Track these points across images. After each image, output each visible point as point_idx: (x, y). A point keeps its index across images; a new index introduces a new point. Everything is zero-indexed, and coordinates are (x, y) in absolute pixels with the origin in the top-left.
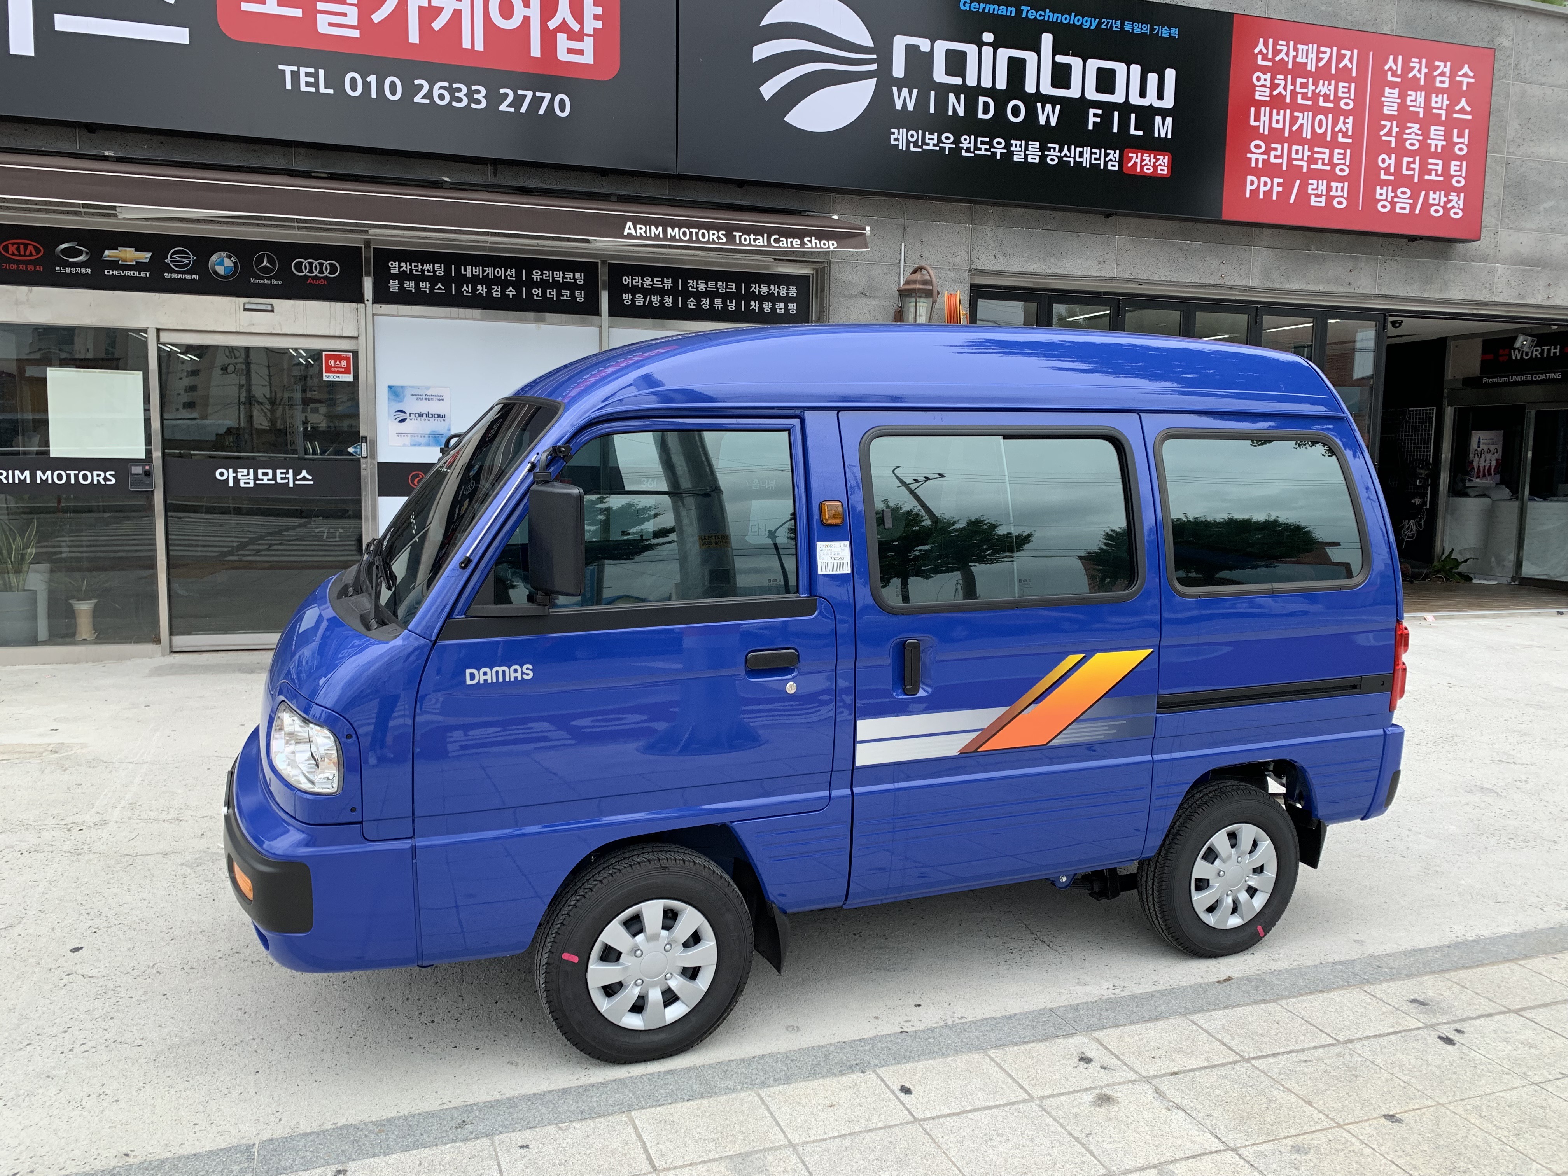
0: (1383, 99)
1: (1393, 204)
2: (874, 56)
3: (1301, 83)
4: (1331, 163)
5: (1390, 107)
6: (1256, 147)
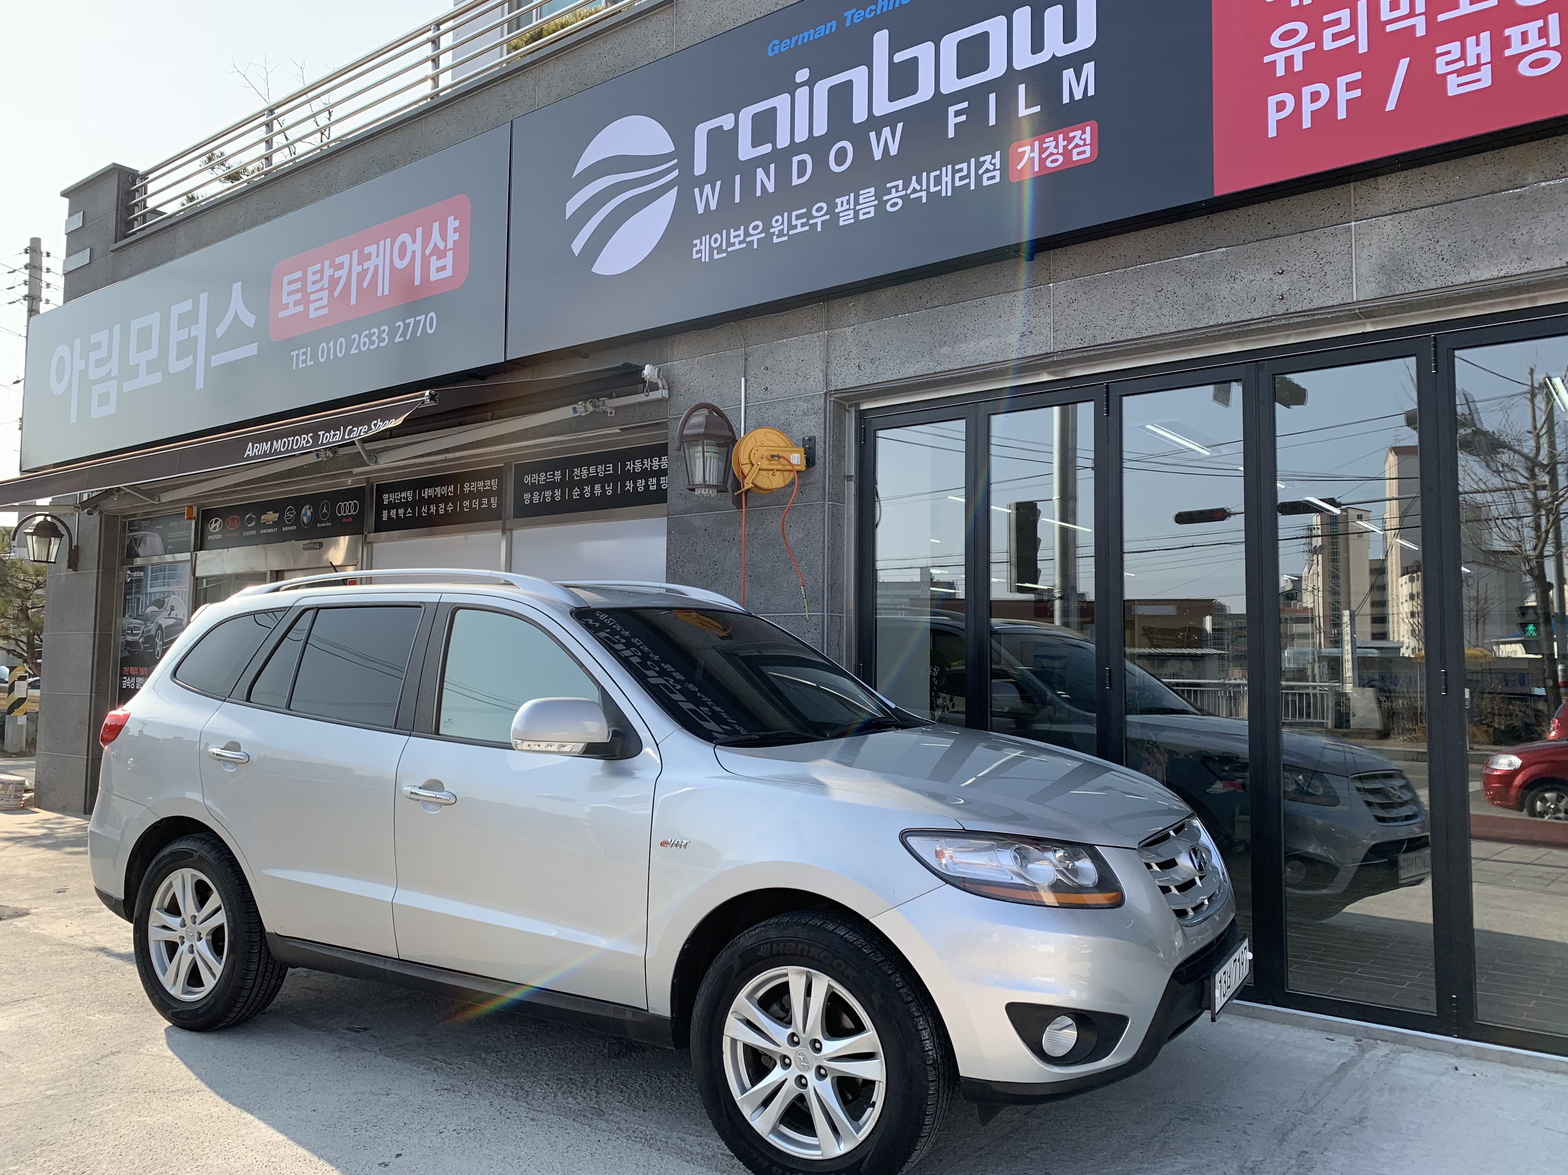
2: (676, 161)
6: (1284, 37)
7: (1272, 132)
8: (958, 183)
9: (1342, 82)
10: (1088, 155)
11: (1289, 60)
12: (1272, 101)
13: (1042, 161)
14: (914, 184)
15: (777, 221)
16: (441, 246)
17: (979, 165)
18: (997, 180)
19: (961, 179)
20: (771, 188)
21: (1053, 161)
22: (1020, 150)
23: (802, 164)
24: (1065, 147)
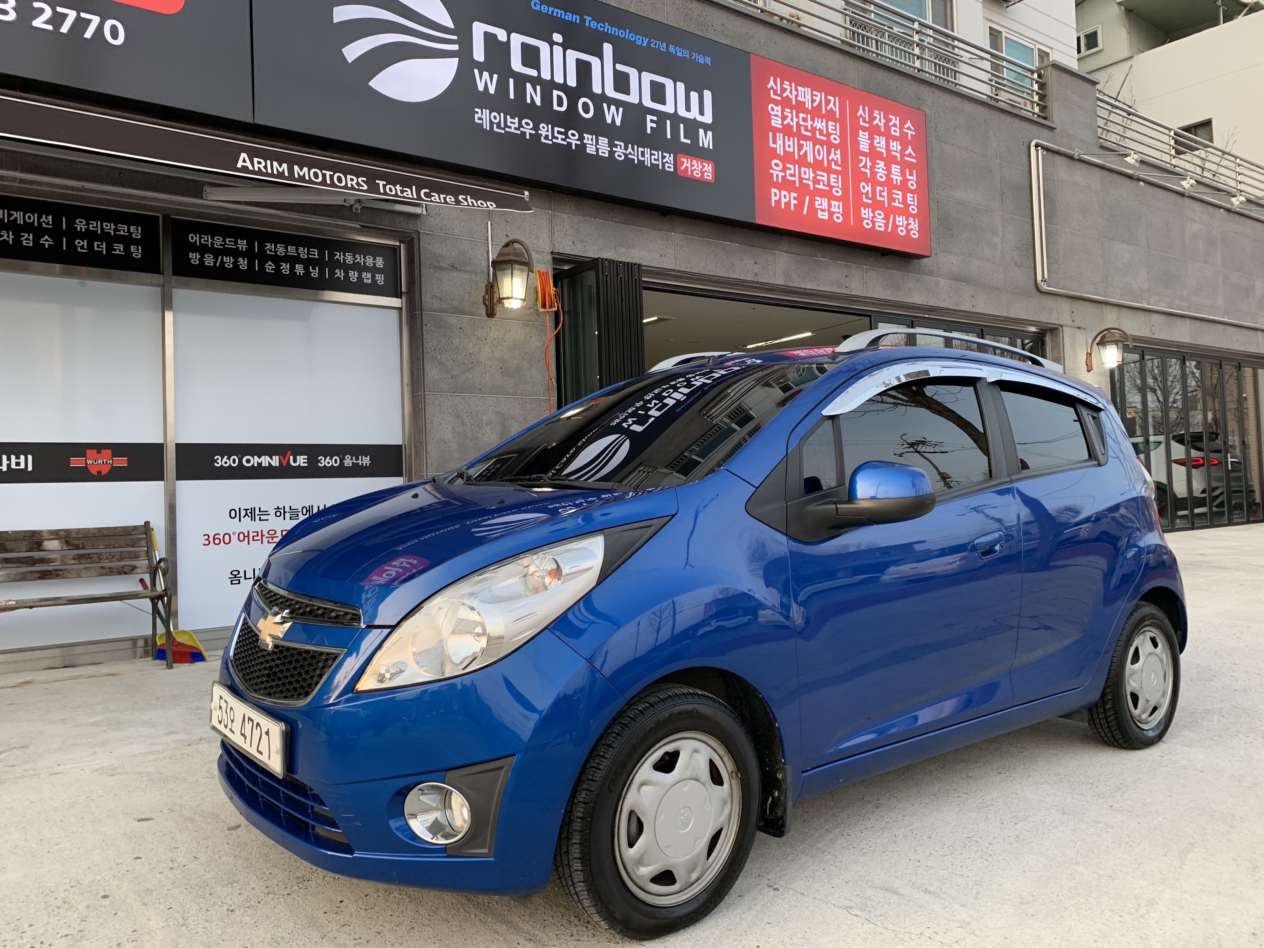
0: (859, 139)
1: (874, 223)
2: (455, 38)
3: (803, 118)
4: (828, 185)
5: (864, 147)
6: (775, 165)
7: (773, 205)
8: (653, 162)
9: (794, 195)
10: (710, 178)
11: (777, 176)
12: (774, 190)
13: (692, 171)
14: (630, 150)
15: (543, 127)
17: (663, 157)
18: (672, 170)
19: (655, 160)
20: (538, 102)
21: (697, 174)
22: (682, 159)
23: (560, 98)
24: (701, 169)
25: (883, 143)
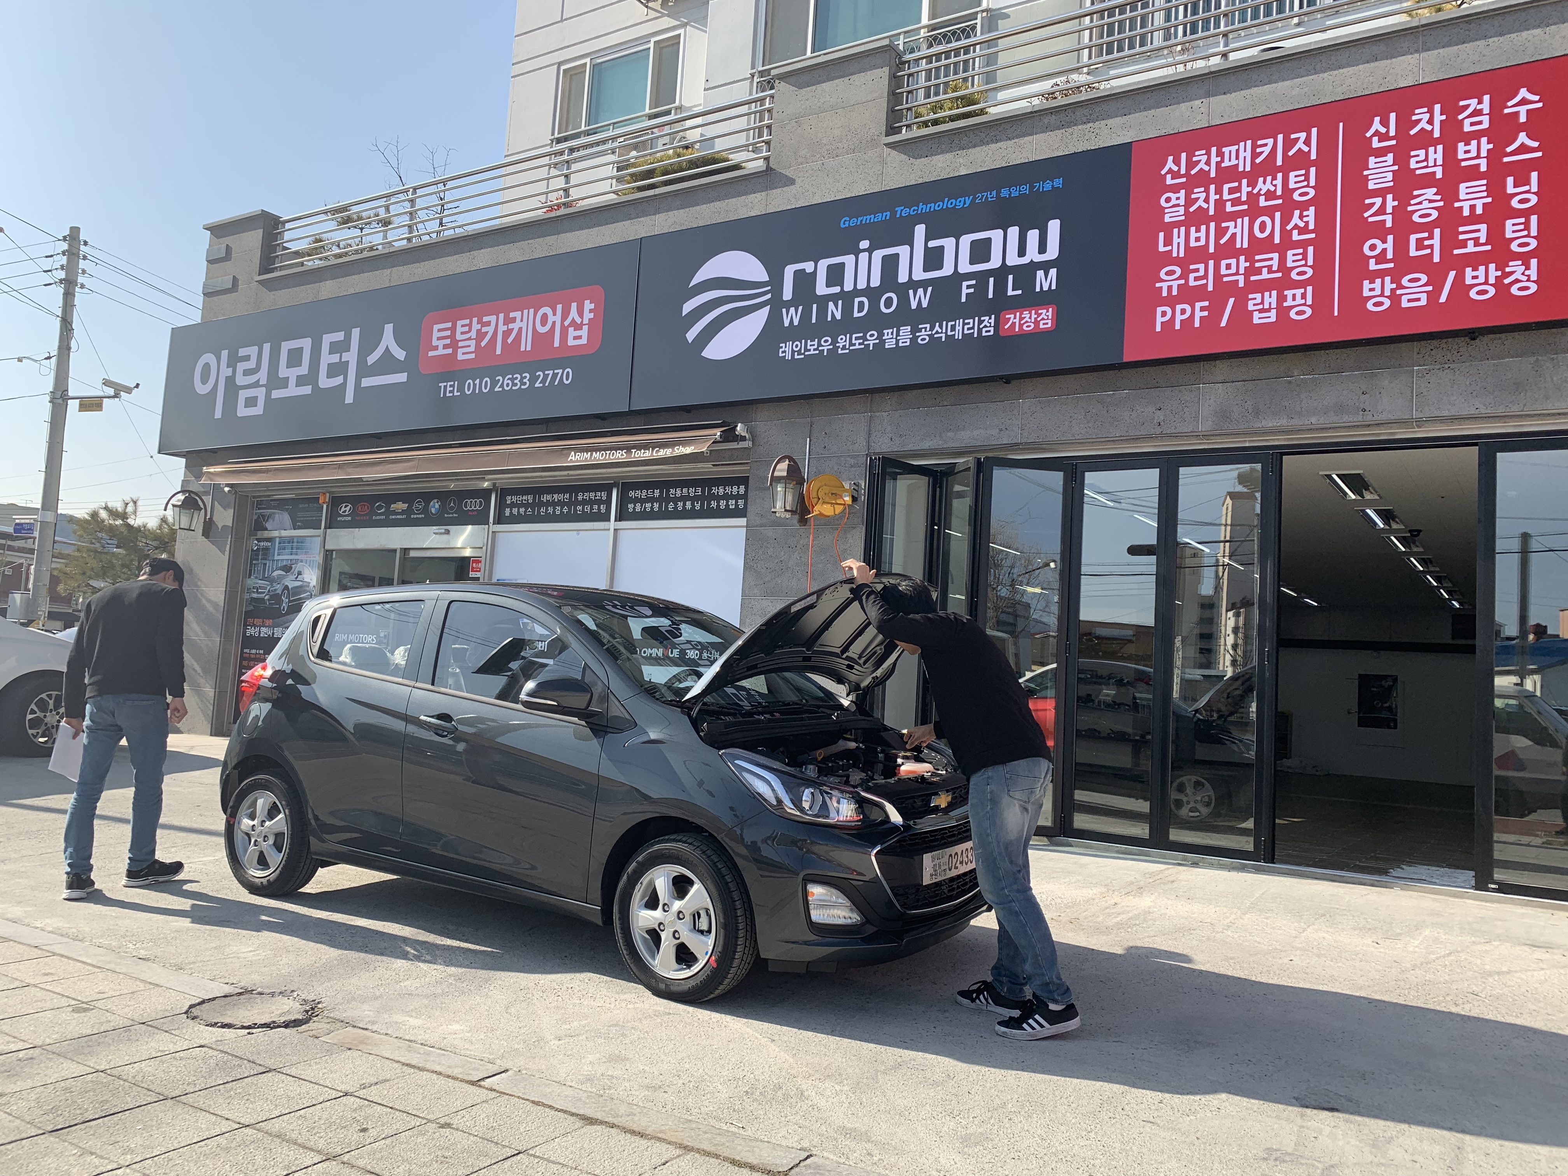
0: (1365, 173)
1: (1395, 298)
2: (769, 288)
3: (1230, 189)
4: (1283, 268)
5: (1380, 179)
6: (1167, 274)
7: (1158, 329)
8: (966, 332)
9: (1198, 305)
10: (1049, 325)
11: (1170, 288)
12: (1159, 310)
13: (1021, 325)
14: (937, 328)
15: (842, 339)
16: (578, 320)
17: (981, 322)
18: (992, 333)
19: (969, 329)
20: (838, 316)
21: (1028, 326)
22: (1007, 316)
23: (861, 305)
24: (1036, 319)
25: (1437, 154)
